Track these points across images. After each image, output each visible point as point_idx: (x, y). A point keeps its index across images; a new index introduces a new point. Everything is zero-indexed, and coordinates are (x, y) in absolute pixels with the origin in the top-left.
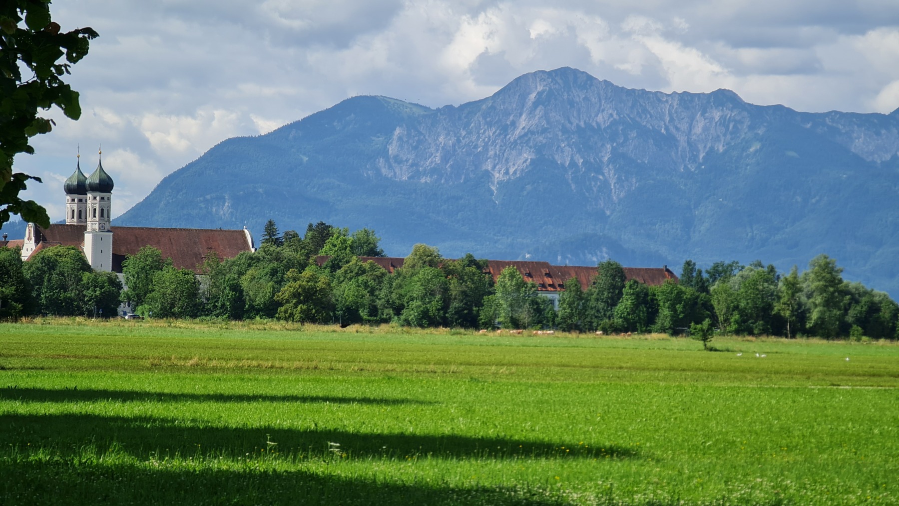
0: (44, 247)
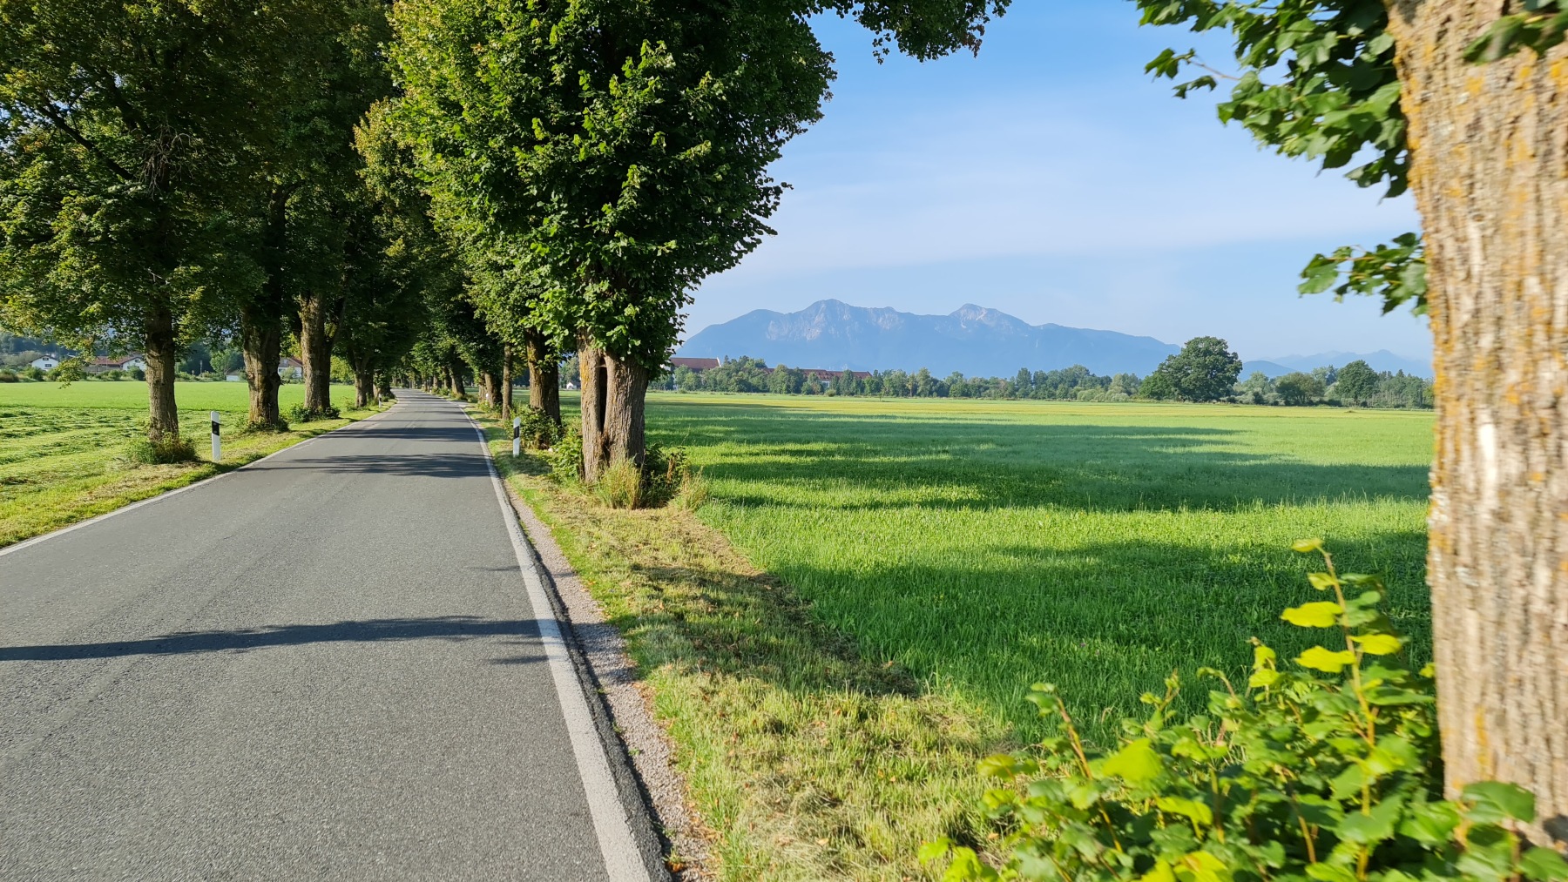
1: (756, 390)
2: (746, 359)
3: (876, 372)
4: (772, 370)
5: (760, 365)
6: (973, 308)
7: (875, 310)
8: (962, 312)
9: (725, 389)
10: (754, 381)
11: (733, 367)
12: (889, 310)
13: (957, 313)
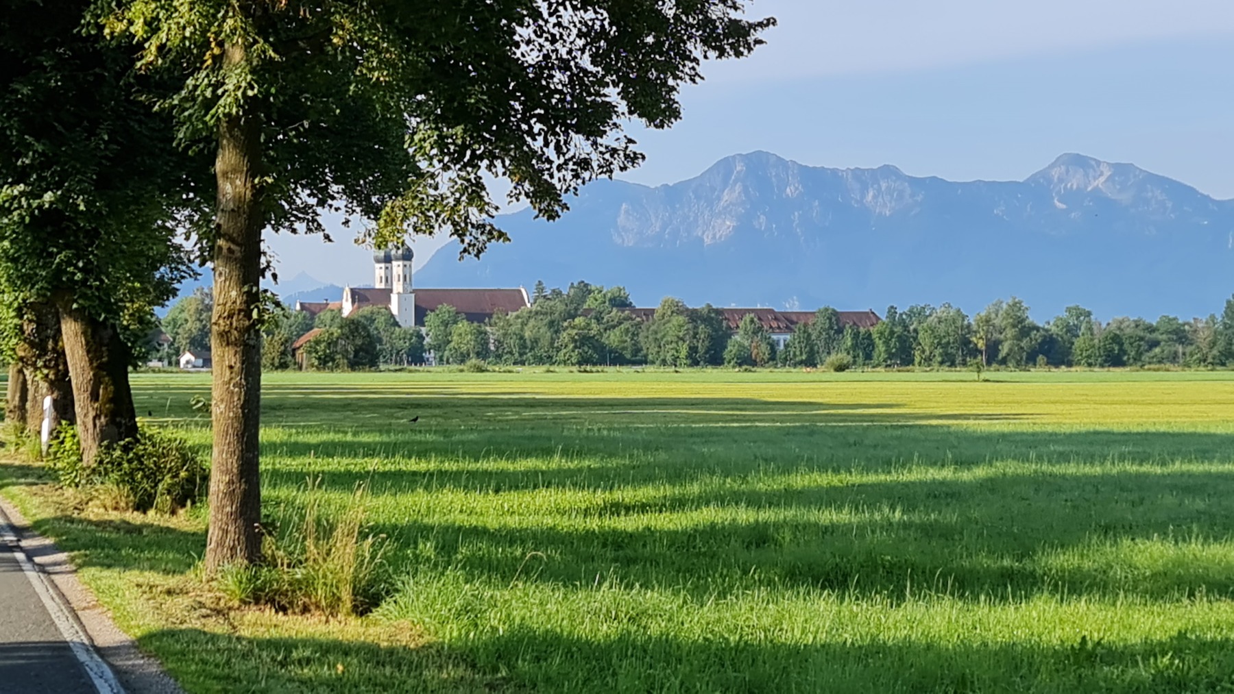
0: (359, 307)
1: (617, 359)
2: (585, 290)
3: (892, 311)
4: (649, 313)
5: (620, 302)
6: (1080, 162)
7: (858, 173)
8: (1055, 173)
9: (545, 359)
10: (613, 339)
11: (560, 307)
12: (889, 171)
13: (1044, 174)
